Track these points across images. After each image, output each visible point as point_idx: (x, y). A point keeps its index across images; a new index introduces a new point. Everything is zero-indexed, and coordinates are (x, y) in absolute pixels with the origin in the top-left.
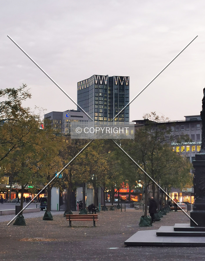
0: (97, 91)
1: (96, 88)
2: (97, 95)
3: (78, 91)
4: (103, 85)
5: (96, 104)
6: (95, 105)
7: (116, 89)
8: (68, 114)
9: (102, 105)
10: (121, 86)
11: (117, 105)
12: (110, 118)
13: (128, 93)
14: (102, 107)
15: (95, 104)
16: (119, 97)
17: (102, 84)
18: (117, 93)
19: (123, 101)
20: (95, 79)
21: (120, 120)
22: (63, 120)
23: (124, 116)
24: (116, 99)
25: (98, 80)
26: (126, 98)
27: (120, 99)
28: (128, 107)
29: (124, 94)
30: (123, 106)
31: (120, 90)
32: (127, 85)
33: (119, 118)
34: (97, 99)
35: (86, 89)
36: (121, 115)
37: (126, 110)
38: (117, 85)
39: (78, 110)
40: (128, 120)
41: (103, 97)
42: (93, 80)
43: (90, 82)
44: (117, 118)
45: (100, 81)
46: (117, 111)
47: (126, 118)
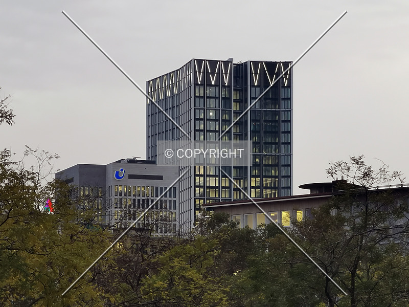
0: (202, 105)
1: (200, 97)
2: (202, 117)
3: (148, 106)
4: (217, 88)
7: (255, 98)
8: (122, 170)
11: (259, 143)
12: (240, 180)
13: (289, 107)
16: (264, 121)
17: (215, 85)
18: (258, 108)
19: (274, 130)
20: (196, 72)
21: (266, 184)
22: (107, 188)
23: (277, 175)
24: (255, 126)
25: (204, 72)
26: (283, 121)
27: (266, 125)
28: (289, 146)
29: (277, 111)
30: (274, 146)
31: (267, 101)
32: (286, 85)
33: (264, 179)
34: (202, 127)
35: (171, 100)
36: (269, 171)
37: (282, 157)
38: (257, 86)
39: (149, 158)
40: (289, 185)
41: (218, 120)
42: (191, 73)
43: (182, 79)
44: (257, 179)
45: (211, 76)
46: (258, 158)
47: (283, 179)
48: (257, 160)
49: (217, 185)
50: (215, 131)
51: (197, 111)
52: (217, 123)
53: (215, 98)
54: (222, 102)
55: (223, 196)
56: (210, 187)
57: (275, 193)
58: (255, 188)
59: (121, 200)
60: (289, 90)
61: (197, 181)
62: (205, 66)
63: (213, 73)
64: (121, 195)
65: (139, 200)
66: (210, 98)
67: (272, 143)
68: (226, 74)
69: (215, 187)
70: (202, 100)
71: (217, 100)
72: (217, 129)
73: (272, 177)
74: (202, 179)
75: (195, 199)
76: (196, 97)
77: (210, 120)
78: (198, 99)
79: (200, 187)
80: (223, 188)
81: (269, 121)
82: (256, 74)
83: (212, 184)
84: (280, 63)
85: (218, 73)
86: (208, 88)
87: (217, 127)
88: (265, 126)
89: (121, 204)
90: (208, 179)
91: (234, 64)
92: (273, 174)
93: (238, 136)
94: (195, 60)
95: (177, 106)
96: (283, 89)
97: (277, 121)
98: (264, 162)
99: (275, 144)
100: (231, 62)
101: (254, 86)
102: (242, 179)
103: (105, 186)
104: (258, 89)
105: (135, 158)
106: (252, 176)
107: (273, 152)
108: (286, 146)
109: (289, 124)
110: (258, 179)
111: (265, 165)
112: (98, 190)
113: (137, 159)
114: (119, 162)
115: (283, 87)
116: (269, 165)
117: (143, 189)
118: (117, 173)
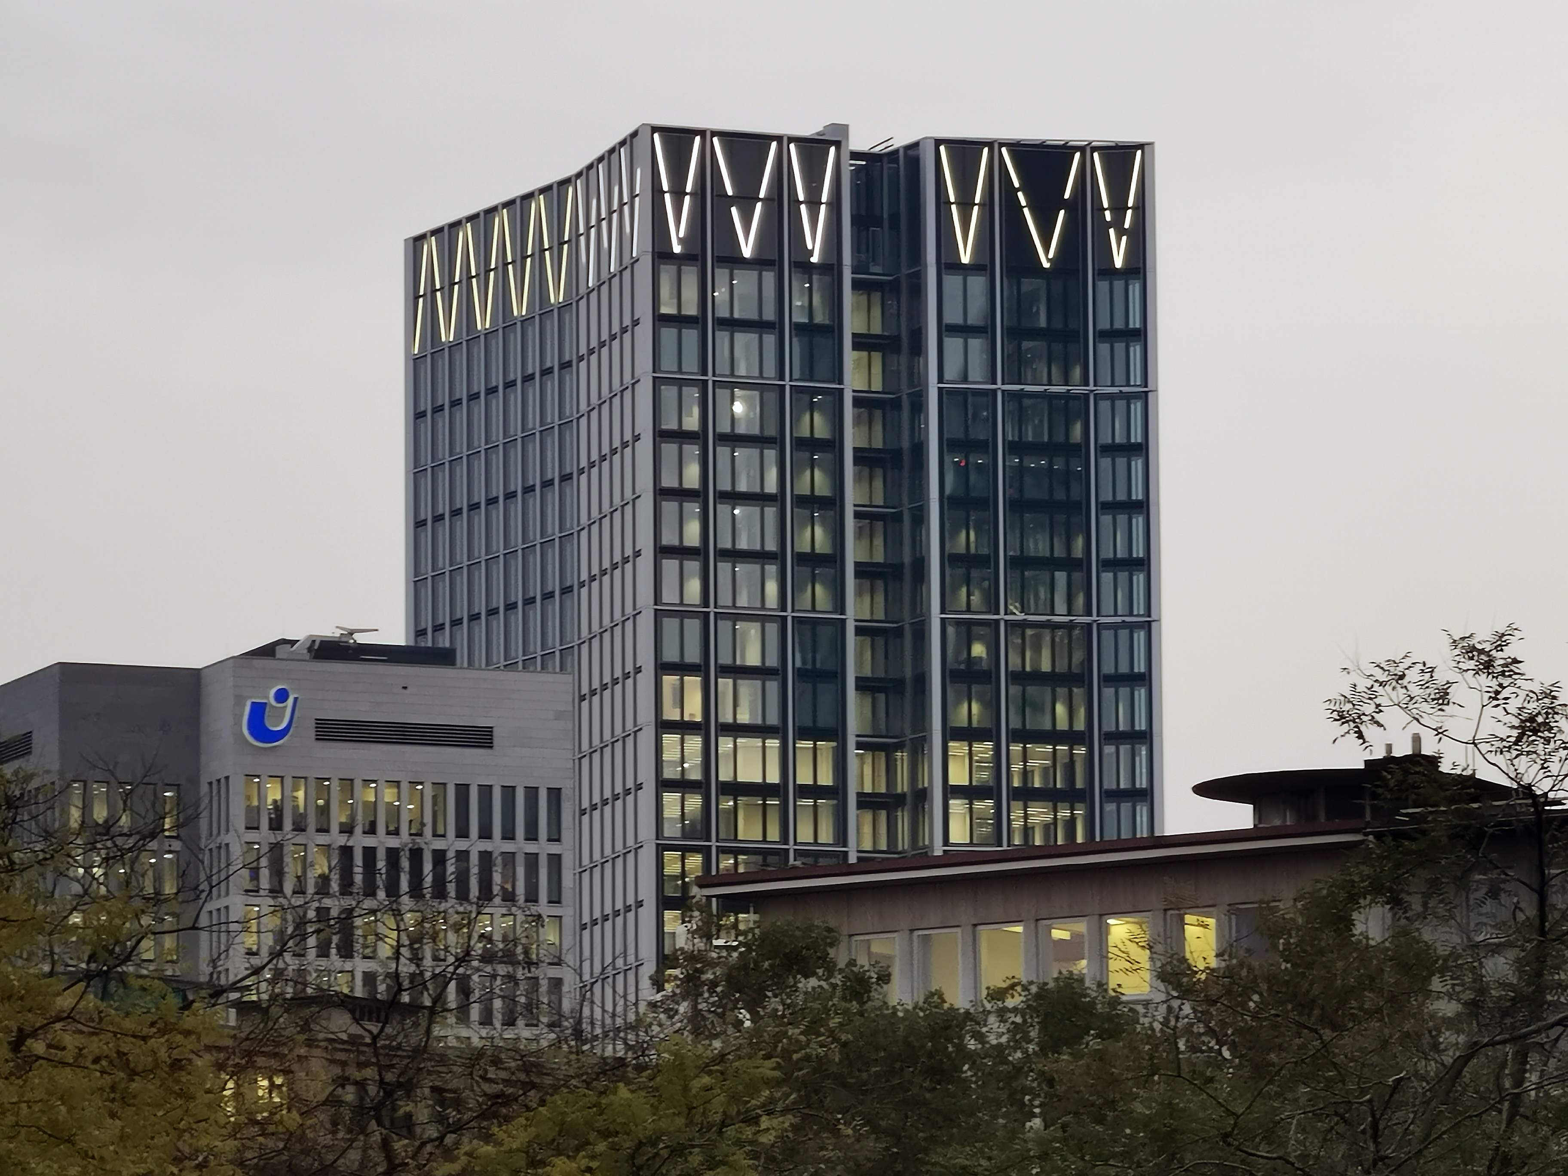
0: (691, 365)
1: (679, 320)
2: (692, 422)
3: (416, 363)
4: (769, 277)
5: (681, 552)
6: (670, 566)
7: (964, 330)
8: (282, 696)
9: (760, 556)
10: (1028, 284)
11: (987, 561)
12: (889, 750)
13: (1136, 377)
14: (772, 588)
15: (662, 551)
16: (1012, 448)
17: (759, 263)
18: (977, 380)
19: (1060, 495)
20: (657, 192)
21: (1026, 774)
22: (204, 789)
23: (1080, 725)
24: (963, 473)
25: (699, 195)
26: (1110, 450)
27: (1021, 470)
28: (1139, 579)
29: (1077, 397)
30: (1061, 577)
31: (1026, 345)
32: (1119, 262)
33: (1016, 748)
34: (692, 476)
35: (534, 332)
36: (1038, 708)
37: (1108, 635)
38: (975, 268)
39: (420, 633)
40: (1142, 782)
41: (776, 442)
42: (633, 197)
43: (588, 228)
44: (977, 747)
45: (734, 210)
46: (980, 638)
47: (1109, 749)
48: (978, 650)
49: (773, 777)
50: (758, 498)
51: (669, 393)
52: (771, 455)
53: (758, 326)
54: (794, 348)
55: (805, 834)
56: (735, 789)
57: (1071, 824)
58: (970, 793)
59: (276, 849)
60: (1135, 289)
61: (671, 754)
62: (708, 161)
63: (746, 200)
64: (276, 825)
65: (370, 853)
66: (731, 324)
67: (1051, 564)
68: (814, 203)
69: (762, 790)
70: (691, 336)
71: (770, 340)
72: (771, 486)
73: (1053, 737)
74: (694, 743)
75: (661, 849)
76: (660, 320)
77: (733, 439)
78: (669, 334)
79: (683, 785)
80: (804, 791)
81: (1037, 449)
82: (966, 205)
83: (749, 773)
84: (1086, 150)
85: (775, 200)
86: (722, 274)
87: (772, 476)
88: (1018, 475)
89: (278, 872)
90: (726, 744)
91: (855, 155)
92: (1062, 724)
93: (879, 525)
94: (655, 129)
95: (565, 366)
96: (1103, 286)
97: (1079, 450)
98: (1015, 662)
99: (1071, 564)
100: (838, 144)
101: (956, 266)
102: (900, 747)
103: (195, 780)
104: (978, 283)
105: (351, 633)
106: (952, 733)
107: (1061, 606)
108: (1123, 576)
109: (1137, 465)
110: (984, 749)
111: (1018, 677)
112: (157, 798)
113: (361, 639)
114: (268, 651)
115: (1107, 271)
116: (1037, 677)
117: (389, 795)
118: (258, 710)
